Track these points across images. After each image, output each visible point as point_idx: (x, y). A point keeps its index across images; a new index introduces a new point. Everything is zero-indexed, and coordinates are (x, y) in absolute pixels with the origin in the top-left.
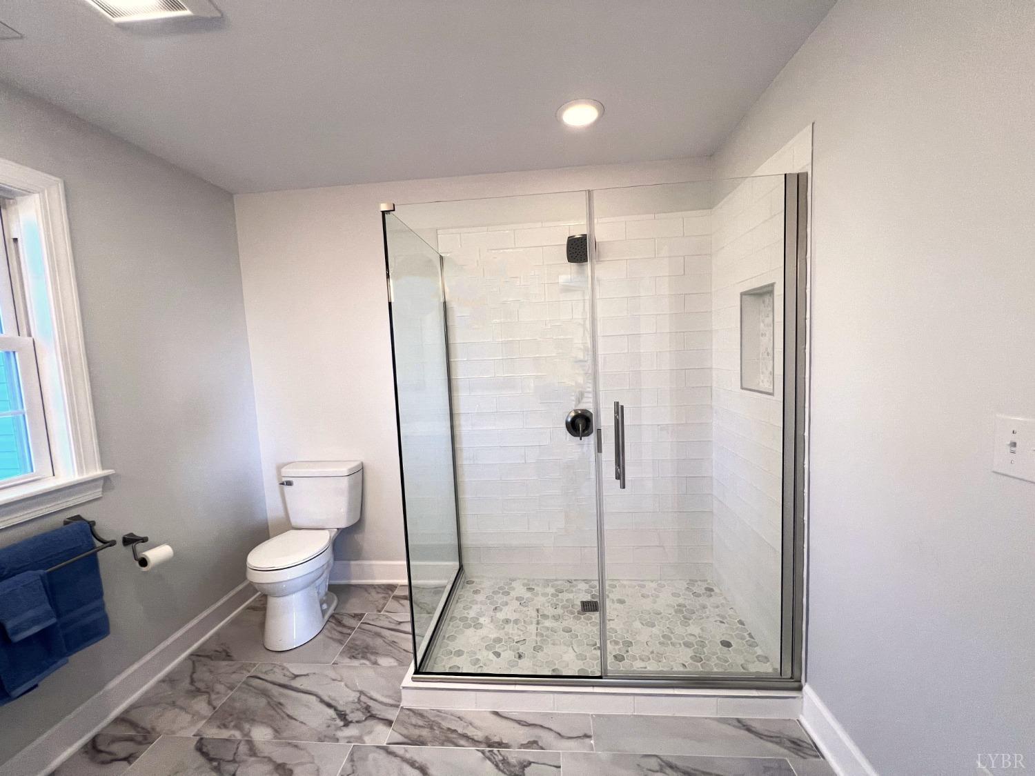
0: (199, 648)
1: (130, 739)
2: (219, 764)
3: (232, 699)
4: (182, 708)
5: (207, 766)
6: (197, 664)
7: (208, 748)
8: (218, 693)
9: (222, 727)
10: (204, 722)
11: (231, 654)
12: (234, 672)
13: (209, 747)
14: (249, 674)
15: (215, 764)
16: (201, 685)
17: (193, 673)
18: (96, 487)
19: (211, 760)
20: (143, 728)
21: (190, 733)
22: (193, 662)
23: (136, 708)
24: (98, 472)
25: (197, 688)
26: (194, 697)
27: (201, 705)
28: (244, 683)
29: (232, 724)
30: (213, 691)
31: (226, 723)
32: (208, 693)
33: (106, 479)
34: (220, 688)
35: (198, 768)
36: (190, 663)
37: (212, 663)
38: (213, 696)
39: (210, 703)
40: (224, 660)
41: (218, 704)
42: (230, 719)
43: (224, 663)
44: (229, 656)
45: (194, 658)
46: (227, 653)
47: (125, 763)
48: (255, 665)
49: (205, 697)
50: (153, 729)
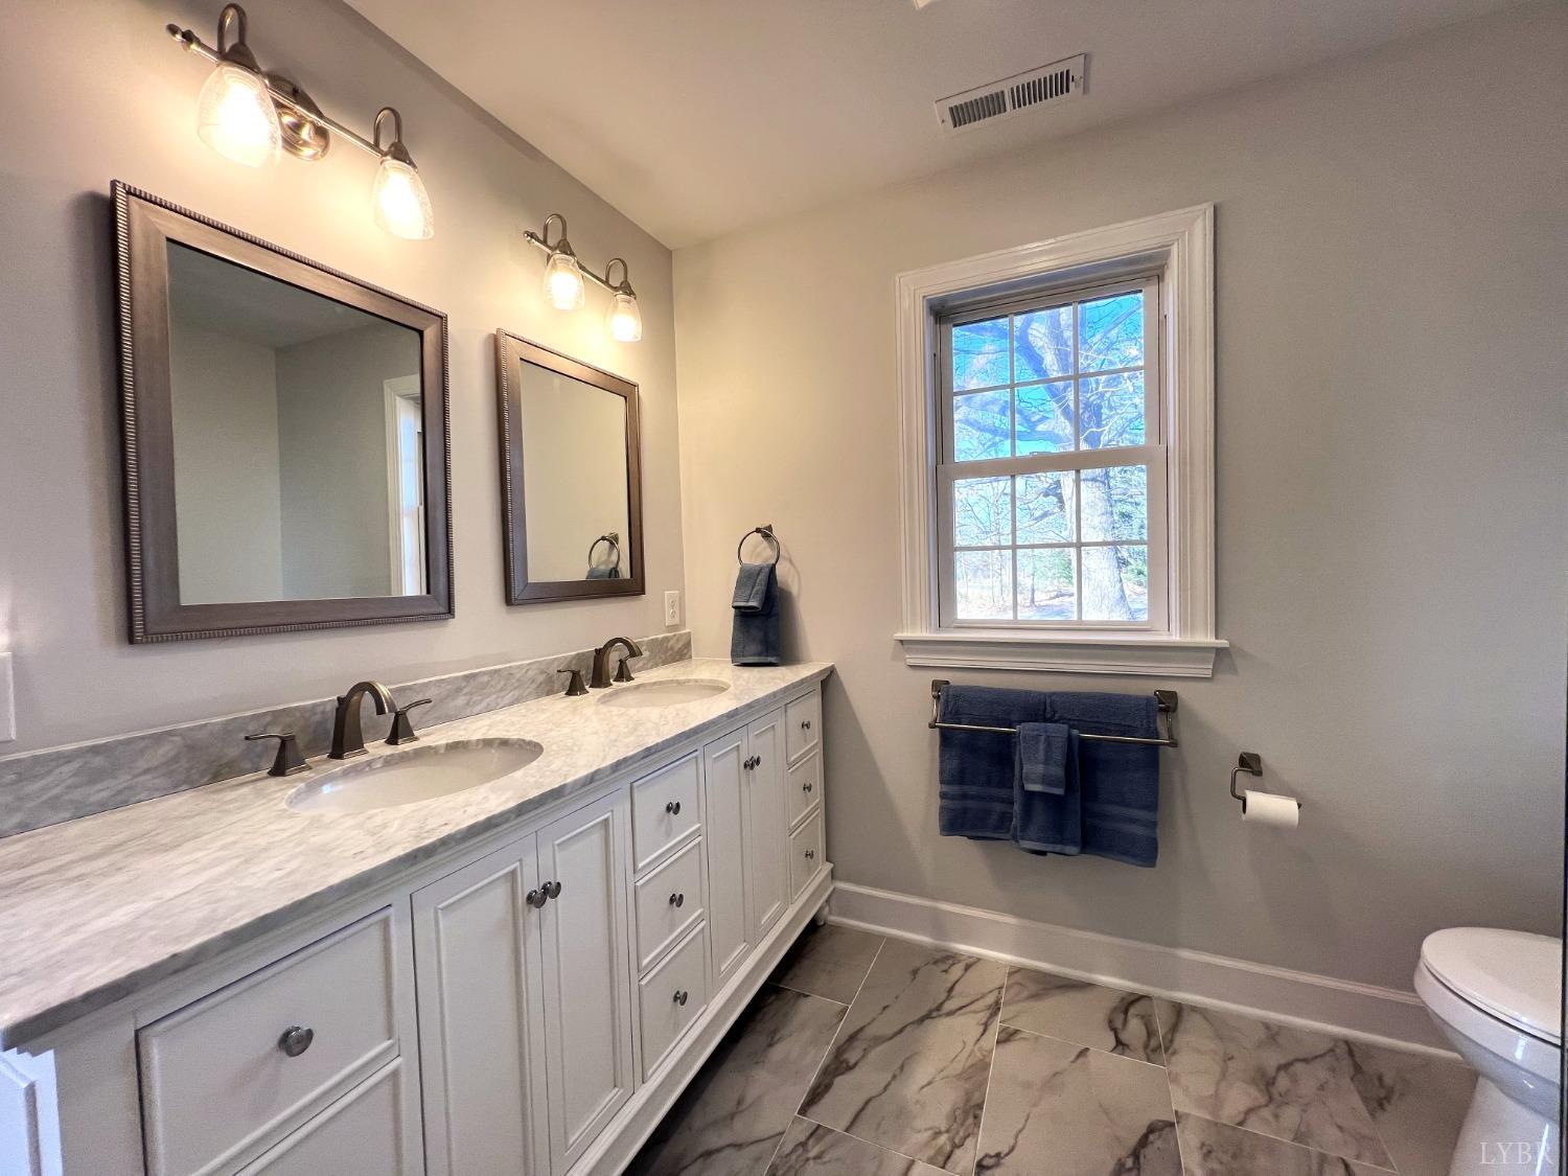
0: (1369, 1048)
1: (1151, 1033)
2: (1130, 1170)
3: (1271, 1147)
4: (1224, 1074)
5: (1122, 1152)
6: (1328, 1058)
7: (1156, 1142)
8: (1276, 1116)
9: (1205, 1150)
10: (1208, 1117)
11: (1388, 1107)
12: (1340, 1128)
13: (1159, 1144)
14: (1351, 1161)
15: (1129, 1163)
16: (1283, 1082)
17: (1305, 1060)
18: (1204, 661)
19: (1136, 1154)
20: (1171, 1041)
21: (1180, 1102)
22: (1332, 1050)
23: (1206, 1018)
24: (1205, 638)
25: (1275, 1078)
26: (1253, 1082)
27: (1239, 1098)
28: (1323, 1158)
29: (1216, 1166)
30: (1278, 1106)
31: (1214, 1154)
32: (1271, 1099)
33: (1219, 651)
34: (1291, 1115)
35: (1118, 1139)
36: (1328, 1045)
37: (1346, 1082)
38: (1266, 1113)
39: (1249, 1111)
40: (1365, 1099)
41: (1255, 1127)
42: (1226, 1158)
43: (1356, 1100)
44: (1381, 1105)
45: (1342, 1050)
46: (1388, 1098)
47: (1113, 1043)
48: (1385, 1162)
49: (1263, 1100)
50: (1174, 1053)
